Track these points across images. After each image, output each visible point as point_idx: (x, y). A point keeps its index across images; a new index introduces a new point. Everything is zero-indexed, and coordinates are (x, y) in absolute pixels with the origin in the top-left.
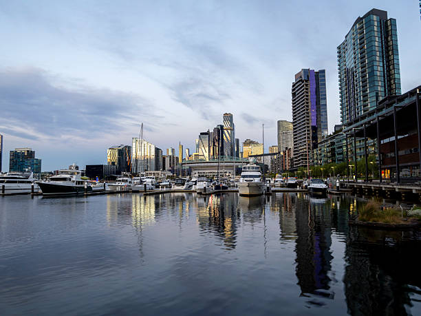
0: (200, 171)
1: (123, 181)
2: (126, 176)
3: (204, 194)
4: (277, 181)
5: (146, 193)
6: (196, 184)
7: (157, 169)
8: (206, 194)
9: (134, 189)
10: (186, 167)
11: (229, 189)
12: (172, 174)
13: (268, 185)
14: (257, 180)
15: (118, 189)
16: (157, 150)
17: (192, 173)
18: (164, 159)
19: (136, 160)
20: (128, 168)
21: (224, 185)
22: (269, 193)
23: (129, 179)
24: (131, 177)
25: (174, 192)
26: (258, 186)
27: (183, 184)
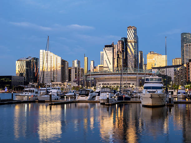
0: (104, 83)
1: (30, 91)
2: (33, 86)
3: (106, 105)
4: (179, 93)
5: (52, 103)
6: (99, 95)
7: (63, 80)
8: (109, 105)
9: (40, 99)
10: (91, 78)
11: (132, 100)
12: (77, 85)
13: (170, 97)
14: (159, 91)
15: (25, 99)
16: (63, 62)
17: (97, 84)
18: (70, 71)
19: (43, 72)
20: (36, 79)
21: (127, 96)
22: (171, 104)
23: (35, 90)
24: (37, 87)
25: (79, 102)
26: (161, 98)
27: (87, 95)
